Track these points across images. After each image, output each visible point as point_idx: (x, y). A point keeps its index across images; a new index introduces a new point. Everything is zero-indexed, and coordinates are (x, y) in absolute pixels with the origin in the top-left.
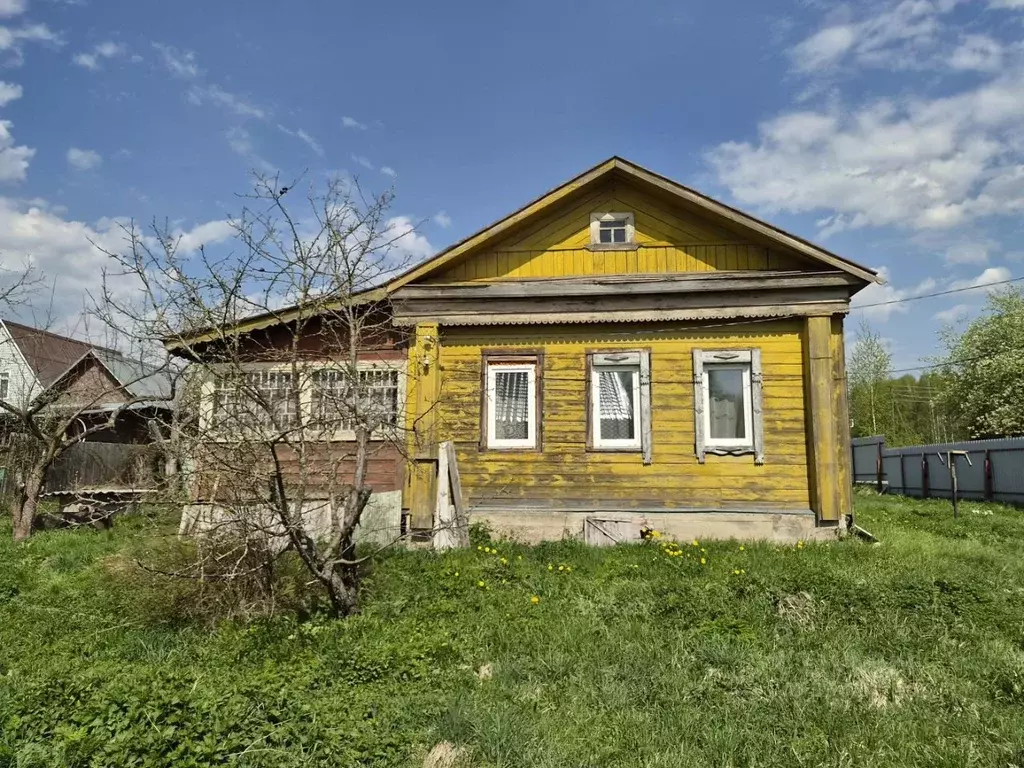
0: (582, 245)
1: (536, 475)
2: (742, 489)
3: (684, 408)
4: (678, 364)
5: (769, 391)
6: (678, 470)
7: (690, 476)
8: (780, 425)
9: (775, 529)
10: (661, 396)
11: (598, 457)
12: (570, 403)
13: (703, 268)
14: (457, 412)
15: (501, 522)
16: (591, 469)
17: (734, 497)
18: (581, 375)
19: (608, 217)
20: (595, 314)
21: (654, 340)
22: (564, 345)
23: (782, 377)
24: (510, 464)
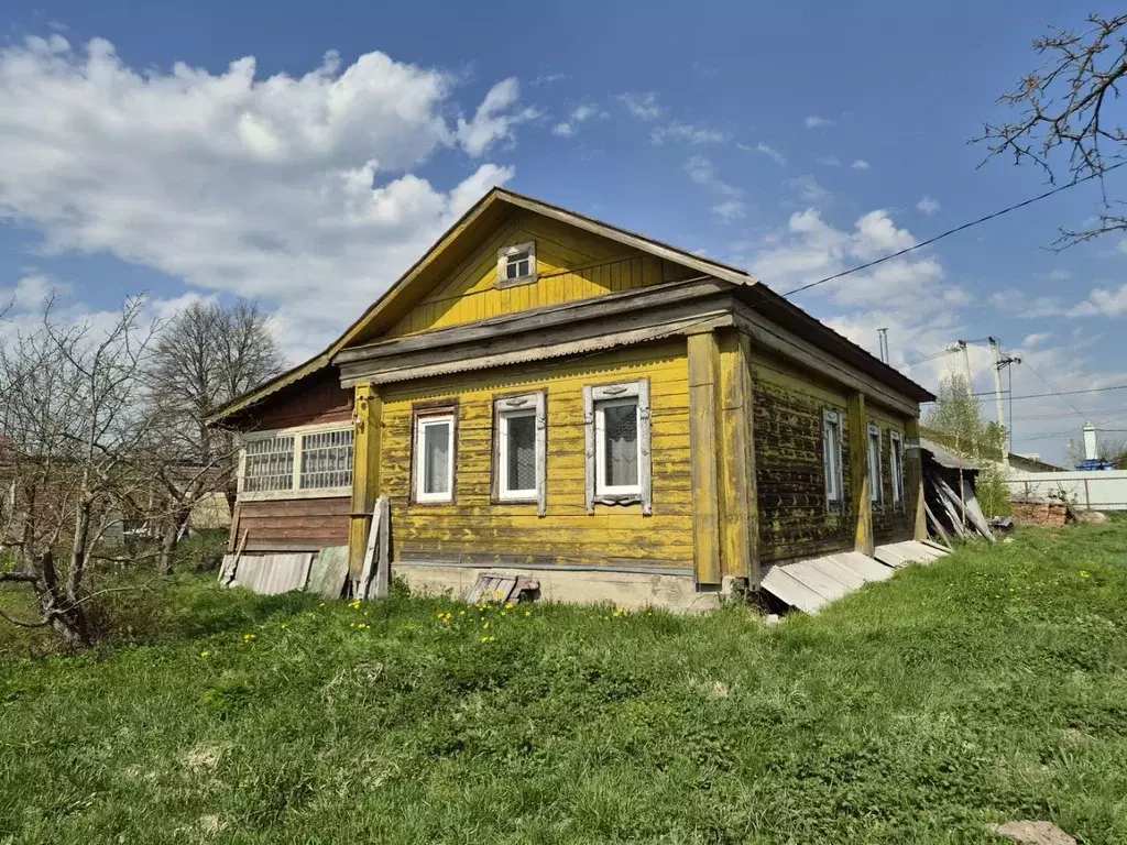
0: (491, 285)
1: (451, 530)
2: (629, 545)
3: (577, 453)
4: (571, 404)
5: (659, 428)
6: (571, 522)
7: (579, 529)
8: (670, 468)
9: (654, 592)
10: (557, 441)
11: (500, 510)
12: (479, 453)
13: (598, 291)
14: (393, 467)
15: (420, 577)
16: (494, 523)
17: (622, 554)
18: (487, 423)
19: (513, 250)
20: (491, 358)
21: (551, 380)
22: (476, 393)
23: (672, 410)
24: (432, 518)
